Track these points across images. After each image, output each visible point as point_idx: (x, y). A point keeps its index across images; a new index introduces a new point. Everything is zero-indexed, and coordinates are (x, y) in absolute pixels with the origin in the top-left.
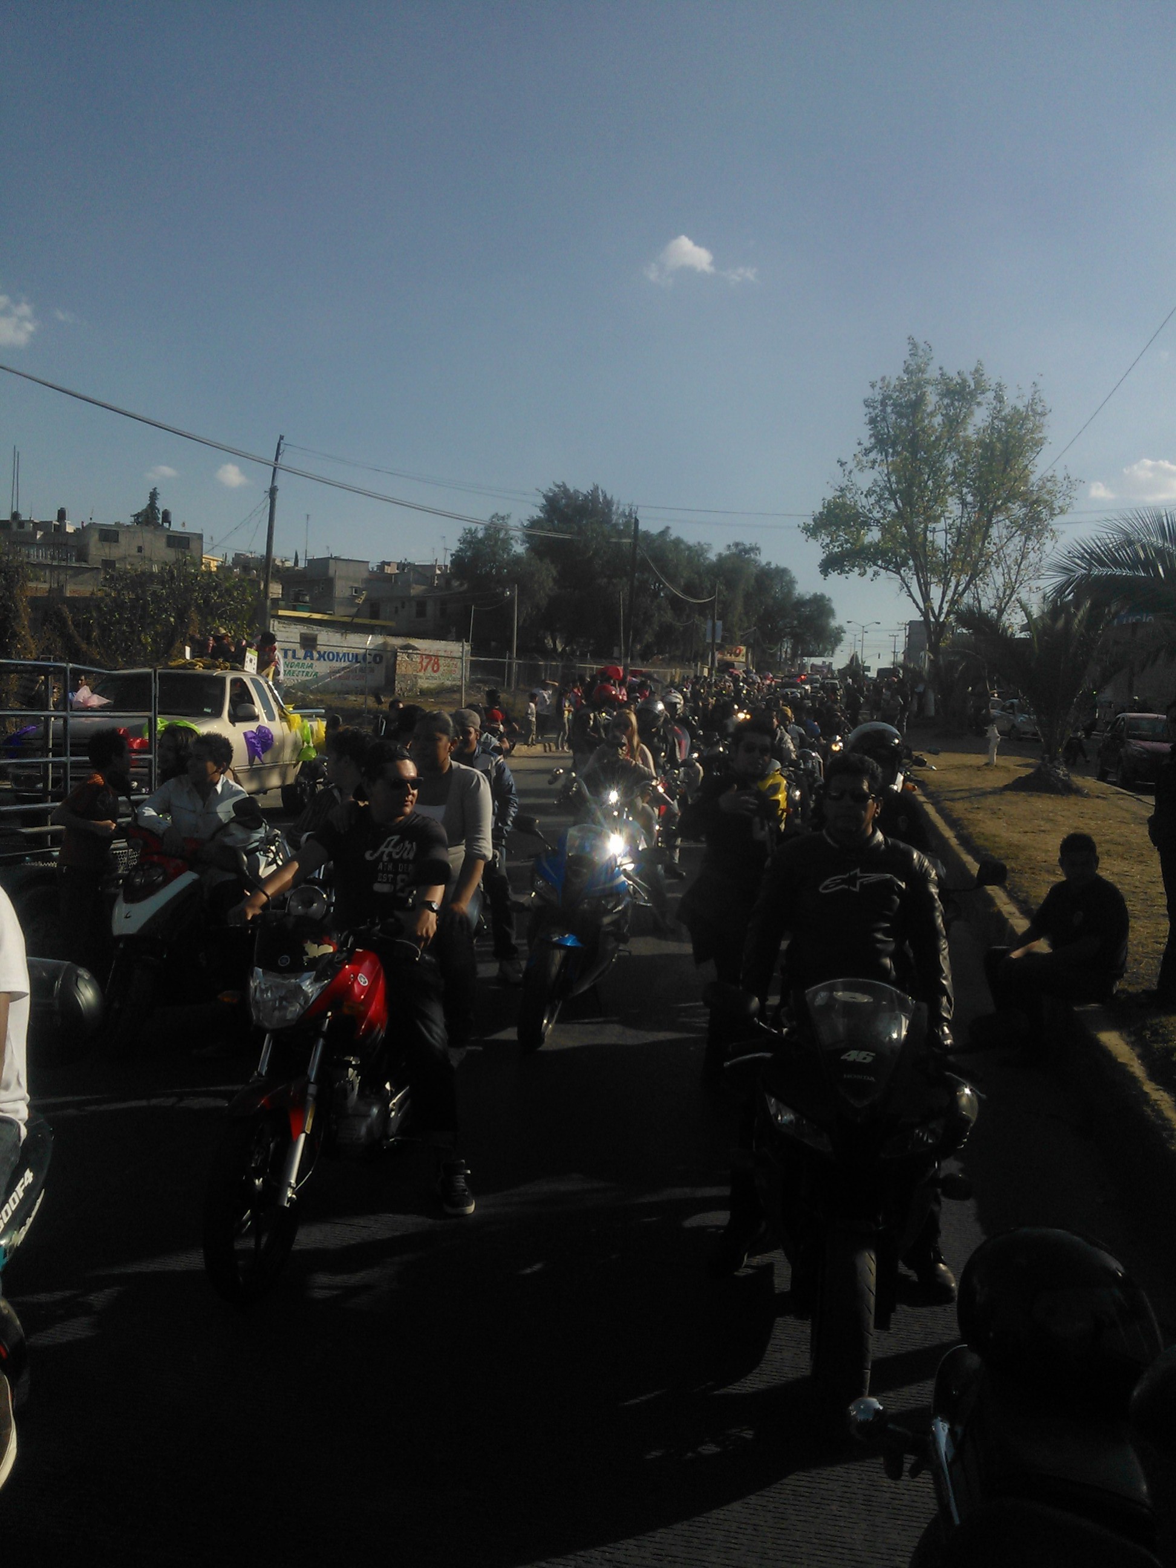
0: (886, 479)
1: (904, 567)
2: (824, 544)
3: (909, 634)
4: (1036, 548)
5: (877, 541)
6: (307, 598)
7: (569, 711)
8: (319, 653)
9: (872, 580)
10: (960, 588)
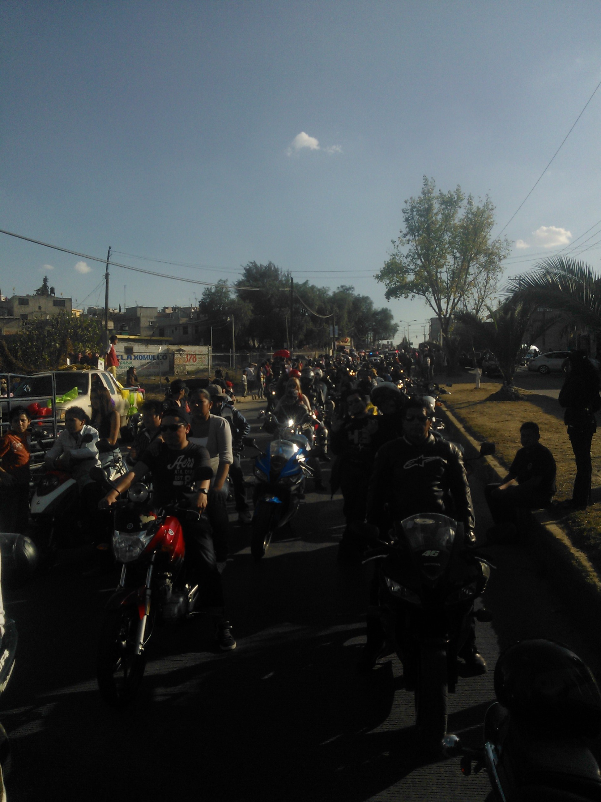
0: (415, 248)
1: (427, 292)
2: (386, 284)
3: (431, 325)
4: (493, 278)
5: (412, 280)
6: (127, 328)
7: (263, 378)
8: (134, 356)
9: (412, 300)
10: (456, 301)
